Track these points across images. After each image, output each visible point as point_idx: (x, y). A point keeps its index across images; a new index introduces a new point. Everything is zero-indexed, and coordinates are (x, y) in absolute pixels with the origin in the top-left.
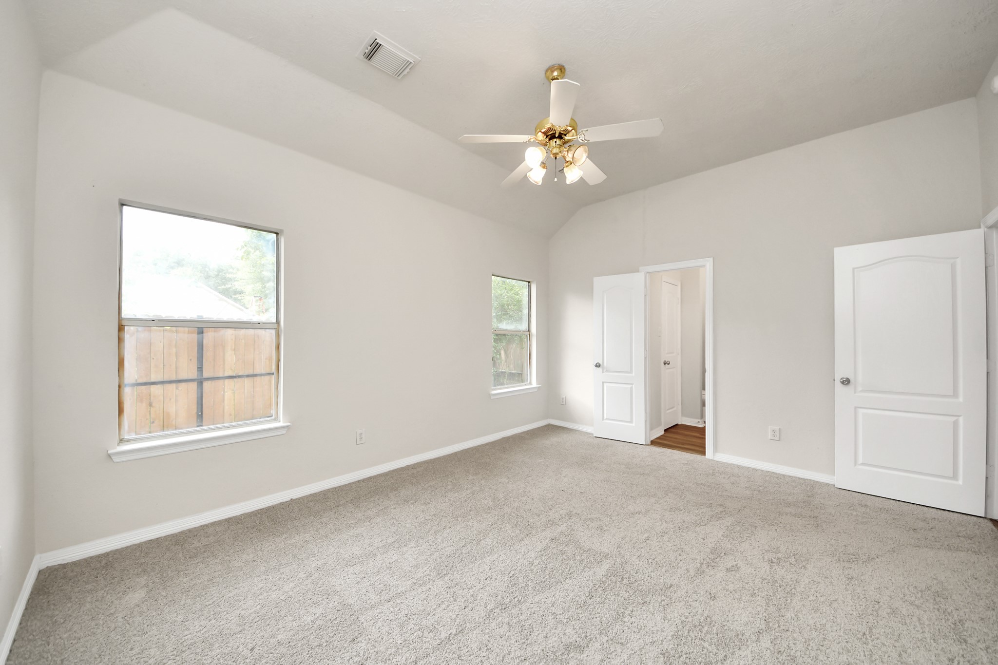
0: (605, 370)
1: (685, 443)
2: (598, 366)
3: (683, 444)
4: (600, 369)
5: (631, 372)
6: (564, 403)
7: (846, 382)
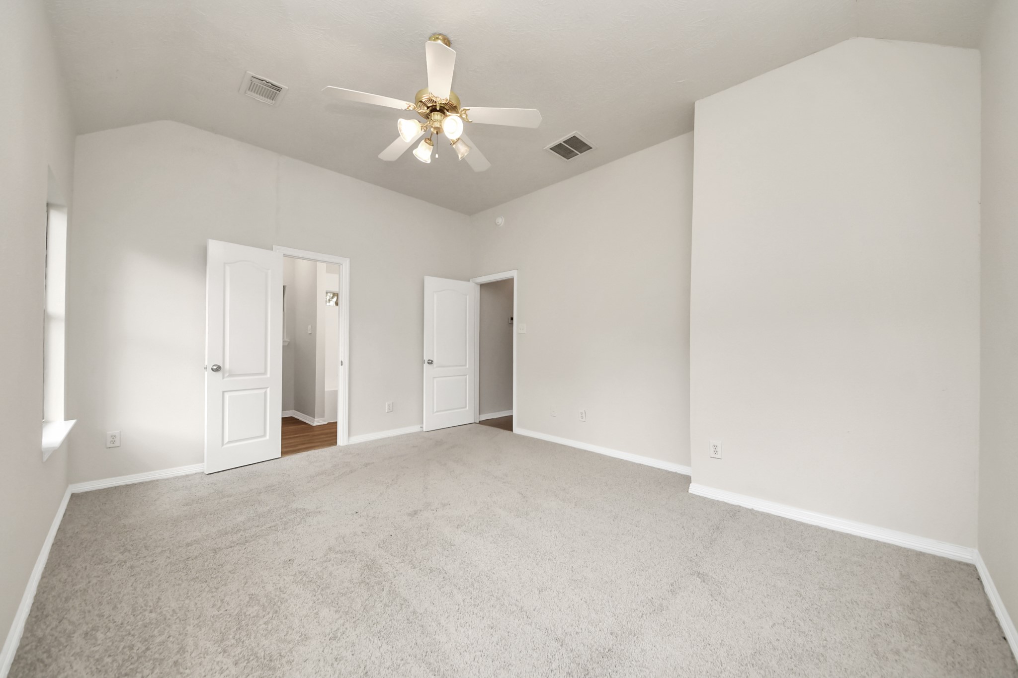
0: (227, 375)
1: (297, 445)
2: (218, 369)
3: (295, 446)
4: (219, 374)
5: (265, 373)
6: (117, 444)
7: (430, 362)
